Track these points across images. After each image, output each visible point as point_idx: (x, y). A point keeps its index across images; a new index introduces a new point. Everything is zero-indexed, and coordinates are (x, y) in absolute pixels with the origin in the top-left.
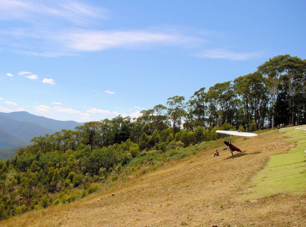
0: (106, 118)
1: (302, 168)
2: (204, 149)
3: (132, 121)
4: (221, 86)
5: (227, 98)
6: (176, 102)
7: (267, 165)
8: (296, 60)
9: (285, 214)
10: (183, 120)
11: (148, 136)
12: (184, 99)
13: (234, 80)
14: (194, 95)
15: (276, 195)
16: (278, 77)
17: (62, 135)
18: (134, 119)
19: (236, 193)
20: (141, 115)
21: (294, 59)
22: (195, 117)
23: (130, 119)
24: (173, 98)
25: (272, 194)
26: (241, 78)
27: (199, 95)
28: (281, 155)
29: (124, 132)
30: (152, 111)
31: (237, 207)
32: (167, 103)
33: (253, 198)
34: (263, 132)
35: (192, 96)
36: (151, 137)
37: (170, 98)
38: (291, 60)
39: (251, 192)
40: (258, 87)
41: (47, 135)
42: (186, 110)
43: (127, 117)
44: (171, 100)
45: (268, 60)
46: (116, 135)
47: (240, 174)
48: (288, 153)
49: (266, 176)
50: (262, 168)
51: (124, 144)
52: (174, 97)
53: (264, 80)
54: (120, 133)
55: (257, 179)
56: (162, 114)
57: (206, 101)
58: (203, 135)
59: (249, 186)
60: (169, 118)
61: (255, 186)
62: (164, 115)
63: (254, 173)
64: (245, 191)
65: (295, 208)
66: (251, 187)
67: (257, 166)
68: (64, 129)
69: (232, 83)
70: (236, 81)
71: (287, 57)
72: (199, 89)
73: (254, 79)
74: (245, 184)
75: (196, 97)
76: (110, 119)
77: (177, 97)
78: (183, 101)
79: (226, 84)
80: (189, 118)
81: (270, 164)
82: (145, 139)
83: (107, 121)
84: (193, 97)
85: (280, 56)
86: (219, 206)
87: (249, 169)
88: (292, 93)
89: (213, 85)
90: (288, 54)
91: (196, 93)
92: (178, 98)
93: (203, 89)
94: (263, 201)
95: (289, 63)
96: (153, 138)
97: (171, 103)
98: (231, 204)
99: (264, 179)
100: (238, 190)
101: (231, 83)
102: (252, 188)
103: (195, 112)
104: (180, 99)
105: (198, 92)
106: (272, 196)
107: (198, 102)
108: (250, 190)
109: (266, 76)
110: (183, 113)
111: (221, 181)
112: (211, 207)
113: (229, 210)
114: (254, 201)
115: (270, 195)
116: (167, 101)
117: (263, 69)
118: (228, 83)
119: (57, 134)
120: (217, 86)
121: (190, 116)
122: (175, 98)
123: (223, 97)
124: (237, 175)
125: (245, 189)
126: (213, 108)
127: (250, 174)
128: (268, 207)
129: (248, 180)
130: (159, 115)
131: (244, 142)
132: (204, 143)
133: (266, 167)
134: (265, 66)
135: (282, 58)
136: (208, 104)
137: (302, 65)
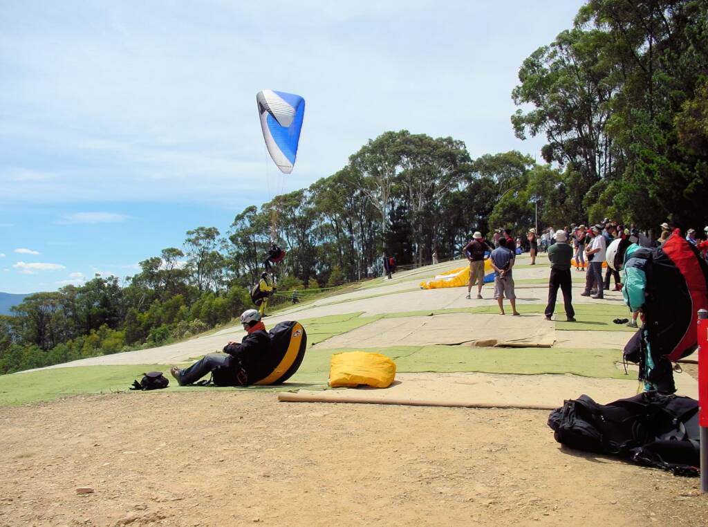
0: (68, 284)
3: (121, 285)
5: (304, 223)
8: (422, 141)
11: (140, 315)
12: (218, 233)
13: (310, 187)
14: (236, 220)
18: (127, 279)
23: (116, 281)
24: (197, 231)
26: (323, 181)
29: (102, 310)
30: (156, 262)
32: (186, 242)
35: (232, 223)
36: (146, 315)
37: (188, 233)
38: (408, 141)
42: (224, 253)
43: (109, 278)
44: (193, 237)
45: (366, 143)
46: (89, 317)
51: (95, 335)
54: (95, 313)
56: (178, 267)
62: (181, 268)
69: (308, 195)
70: (313, 187)
71: (403, 136)
72: (244, 210)
73: (346, 181)
75: (239, 226)
77: (202, 229)
78: (217, 238)
82: (136, 322)
83: (71, 289)
84: (235, 224)
85: (388, 133)
90: (405, 130)
91: (239, 218)
92: (205, 231)
93: (252, 209)
96: (150, 316)
97: (194, 241)
101: (304, 194)
104: (210, 234)
105: (243, 214)
116: (185, 238)
118: (298, 196)
120: (279, 200)
130: (169, 269)
134: (361, 154)
135: (391, 136)
137: (428, 149)
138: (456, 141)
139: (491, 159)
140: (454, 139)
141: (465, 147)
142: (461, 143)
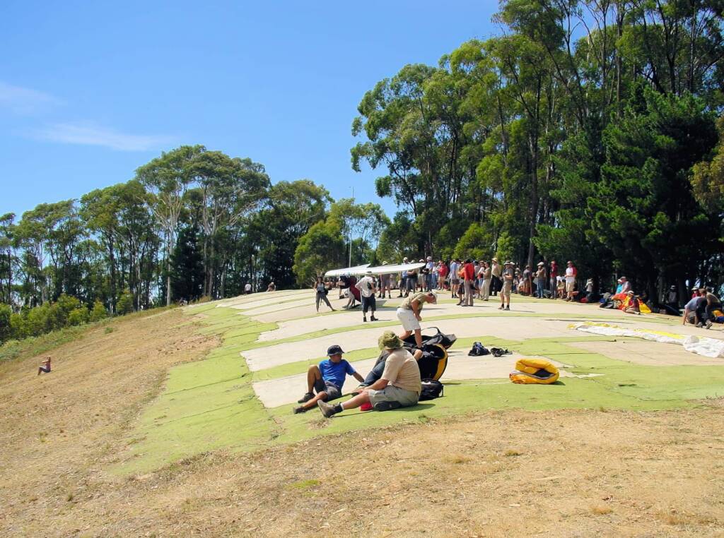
1: (241, 390)
2: (14, 357)
4: (52, 210)
5: (65, 238)
7: (163, 389)
8: (219, 159)
9: (222, 501)
13: (83, 198)
15: (194, 459)
16: (181, 194)
19: (102, 460)
21: (214, 155)
25: (186, 457)
26: (99, 194)
28: (192, 365)
31: (108, 495)
33: (144, 468)
34: (148, 315)
38: (206, 158)
39: (136, 456)
40: (136, 213)
45: (159, 156)
47: (105, 412)
48: (206, 359)
49: (164, 414)
50: (153, 396)
53: (150, 200)
55: (144, 422)
57: (16, 245)
58: (10, 326)
59: (130, 440)
61: (144, 439)
63: (136, 409)
64: (122, 454)
65: (242, 485)
66: (135, 442)
67: (142, 393)
69: (78, 205)
70: (84, 200)
71: (199, 152)
73: (128, 197)
74: (120, 435)
79: (63, 205)
81: (171, 385)
85: (184, 147)
86: (65, 497)
87: (123, 400)
88: (209, 229)
89: (32, 209)
90: (200, 145)
93: (9, 217)
94: (169, 475)
95: (203, 164)
98: (92, 490)
99: (160, 422)
100: (104, 454)
101: (74, 205)
102: (136, 445)
106: (187, 462)
108: (132, 449)
109: (154, 191)
111: (62, 432)
112: (42, 502)
113: (89, 505)
114: (146, 476)
115: (182, 460)
117: (149, 174)
118: (68, 205)
120: (42, 210)
123: (55, 235)
124: (98, 415)
125: (121, 448)
126: (32, 261)
127: (128, 411)
128: (182, 489)
129: (125, 426)
131: (107, 339)
132: (12, 342)
133: (163, 393)
134: (152, 168)
135: (188, 152)
136: (20, 253)
137: (230, 169)
138: (254, 164)
139: (288, 186)
140: (253, 162)
141: (264, 171)
142: (260, 166)
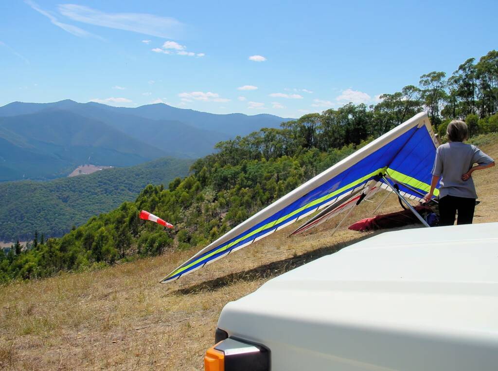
0: (329, 108)
3: (368, 110)
6: (432, 80)
10: (442, 105)
12: (444, 76)
14: (459, 69)
17: (263, 136)
18: (371, 107)
20: (382, 100)
22: (459, 100)
23: (366, 107)
24: (429, 76)
27: (464, 69)
29: (359, 127)
30: (398, 95)
32: (420, 82)
35: (455, 71)
37: (424, 76)
41: (238, 138)
42: (446, 90)
43: (360, 105)
44: (425, 79)
46: (348, 131)
52: (430, 74)
54: (353, 129)
56: (413, 99)
57: (478, 78)
58: (478, 126)
60: (423, 104)
62: (415, 100)
68: (264, 127)
72: (466, 61)
75: (461, 72)
76: (336, 109)
77: (434, 73)
78: (442, 79)
80: (451, 102)
83: (331, 112)
84: (457, 72)
91: (462, 67)
92: (435, 75)
93: (471, 60)
97: (426, 82)
103: (461, 94)
104: (438, 76)
105: (464, 65)
107: (465, 79)
110: (442, 95)
116: (420, 80)
119: (253, 134)
120: (492, 55)
121: (452, 99)
122: (432, 75)
130: (408, 100)
